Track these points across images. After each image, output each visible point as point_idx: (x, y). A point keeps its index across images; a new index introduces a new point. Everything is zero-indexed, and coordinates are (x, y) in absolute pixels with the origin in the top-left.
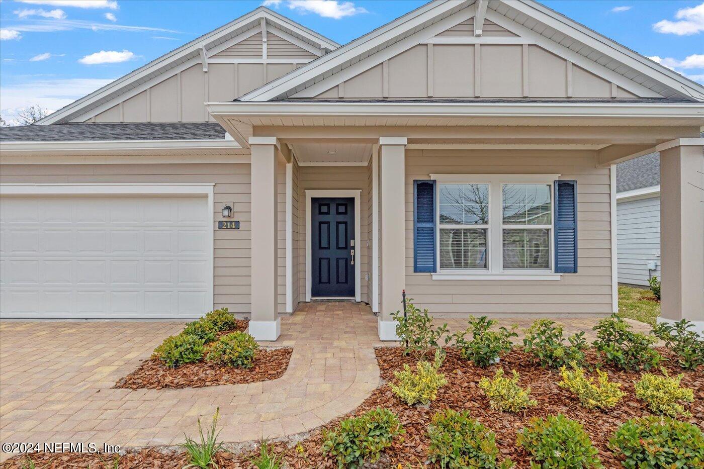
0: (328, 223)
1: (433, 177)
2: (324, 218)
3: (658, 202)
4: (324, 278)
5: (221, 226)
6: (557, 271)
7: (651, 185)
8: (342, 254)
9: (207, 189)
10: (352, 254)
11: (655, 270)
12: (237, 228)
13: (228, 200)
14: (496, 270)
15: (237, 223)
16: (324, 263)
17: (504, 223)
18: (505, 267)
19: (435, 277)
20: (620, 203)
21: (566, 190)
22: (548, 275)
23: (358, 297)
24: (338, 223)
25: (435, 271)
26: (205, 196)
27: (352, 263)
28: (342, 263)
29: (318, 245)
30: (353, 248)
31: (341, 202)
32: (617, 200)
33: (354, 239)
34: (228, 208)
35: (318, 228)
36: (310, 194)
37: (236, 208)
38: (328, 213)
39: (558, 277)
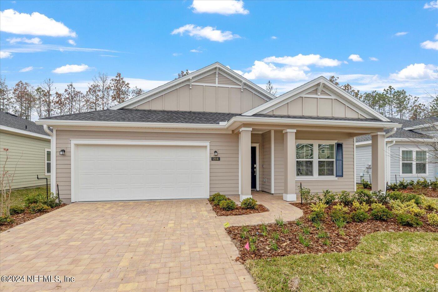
3: (371, 148)
5: (213, 159)
6: (336, 176)
7: (367, 140)
9: (207, 144)
10: (255, 170)
11: (363, 176)
12: (219, 160)
13: (215, 149)
14: (316, 176)
15: (219, 158)
17: (319, 159)
18: (319, 175)
20: (357, 147)
22: (333, 178)
23: (258, 189)
26: (206, 147)
27: (255, 174)
30: (255, 168)
32: (356, 145)
33: (255, 164)
34: (216, 152)
37: (219, 152)
39: (336, 179)
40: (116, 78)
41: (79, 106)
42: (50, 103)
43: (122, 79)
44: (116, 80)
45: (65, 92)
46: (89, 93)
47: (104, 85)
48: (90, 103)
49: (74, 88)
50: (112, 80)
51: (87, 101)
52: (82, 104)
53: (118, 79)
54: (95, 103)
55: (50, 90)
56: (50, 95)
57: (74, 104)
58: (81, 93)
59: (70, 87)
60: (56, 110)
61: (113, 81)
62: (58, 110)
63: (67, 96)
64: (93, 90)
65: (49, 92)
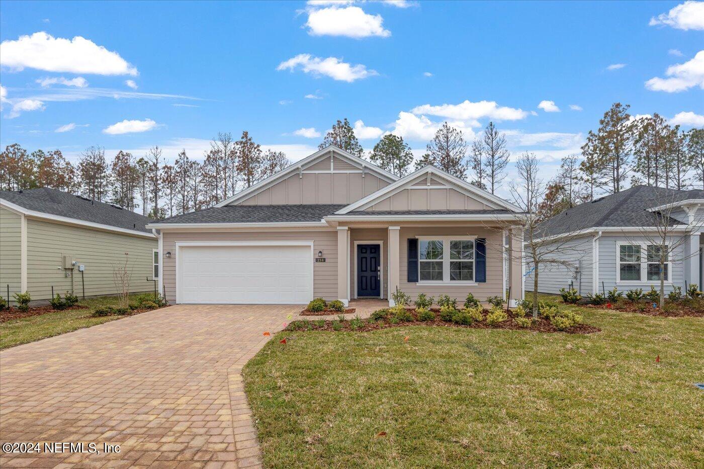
0: (366, 258)
1: (417, 237)
2: (365, 255)
4: (364, 287)
5: (317, 260)
6: (476, 281)
8: (373, 274)
9: (311, 243)
10: (379, 274)
11: (571, 285)
12: (324, 261)
13: (320, 248)
14: (446, 281)
15: (324, 259)
16: (364, 279)
17: (451, 259)
18: (451, 279)
19: (418, 284)
21: (481, 246)
22: (472, 283)
23: (382, 297)
24: (371, 258)
25: (418, 282)
26: (310, 246)
27: (379, 279)
28: (373, 279)
29: (360, 270)
30: (379, 271)
31: (373, 247)
33: (379, 266)
34: (320, 252)
35: (360, 260)
36: (356, 243)
37: (324, 252)
38: (366, 253)
39: (476, 284)
40: (242, 140)
41: (194, 183)
42: (157, 180)
43: (250, 140)
44: (241, 143)
45: (176, 164)
46: (207, 162)
47: (225, 150)
48: (209, 178)
49: (187, 158)
50: (236, 143)
51: (205, 175)
52: (198, 180)
53: (244, 140)
54: (215, 177)
55: (157, 163)
56: (157, 169)
57: (188, 179)
58: (197, 163)
59: (183, 156)
60: (165, 190)
61: (238, 144)
62: (168, 190)
63: (179, 170)
64: (212, 159)
65: (155, 165)
